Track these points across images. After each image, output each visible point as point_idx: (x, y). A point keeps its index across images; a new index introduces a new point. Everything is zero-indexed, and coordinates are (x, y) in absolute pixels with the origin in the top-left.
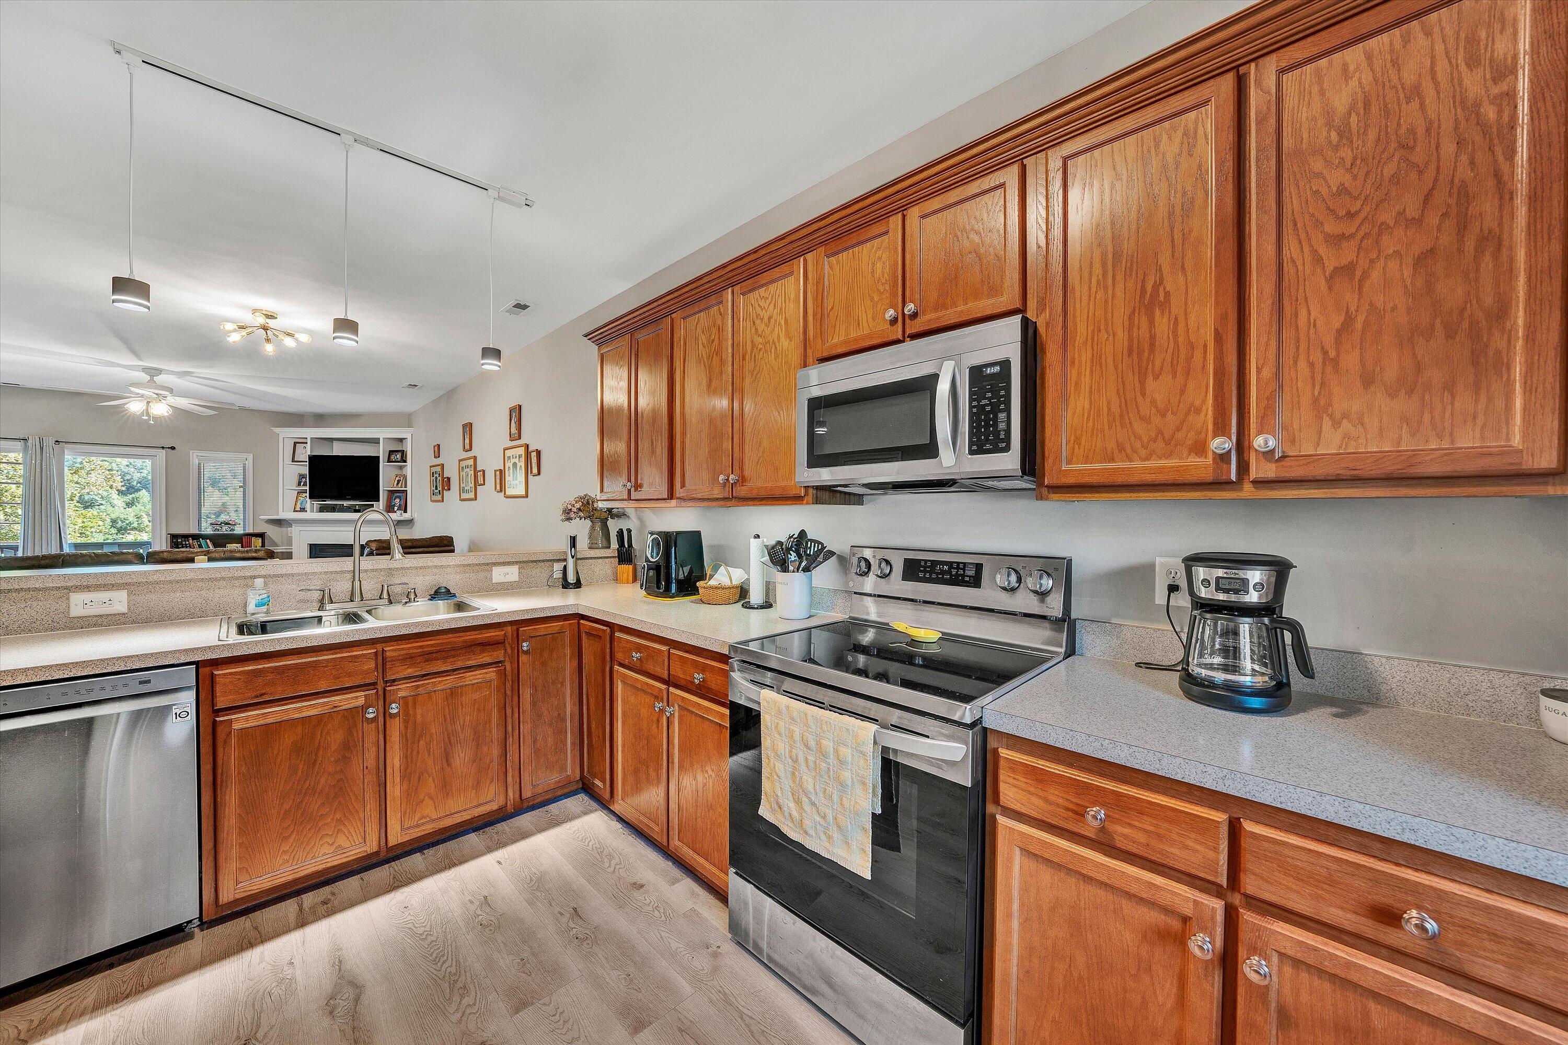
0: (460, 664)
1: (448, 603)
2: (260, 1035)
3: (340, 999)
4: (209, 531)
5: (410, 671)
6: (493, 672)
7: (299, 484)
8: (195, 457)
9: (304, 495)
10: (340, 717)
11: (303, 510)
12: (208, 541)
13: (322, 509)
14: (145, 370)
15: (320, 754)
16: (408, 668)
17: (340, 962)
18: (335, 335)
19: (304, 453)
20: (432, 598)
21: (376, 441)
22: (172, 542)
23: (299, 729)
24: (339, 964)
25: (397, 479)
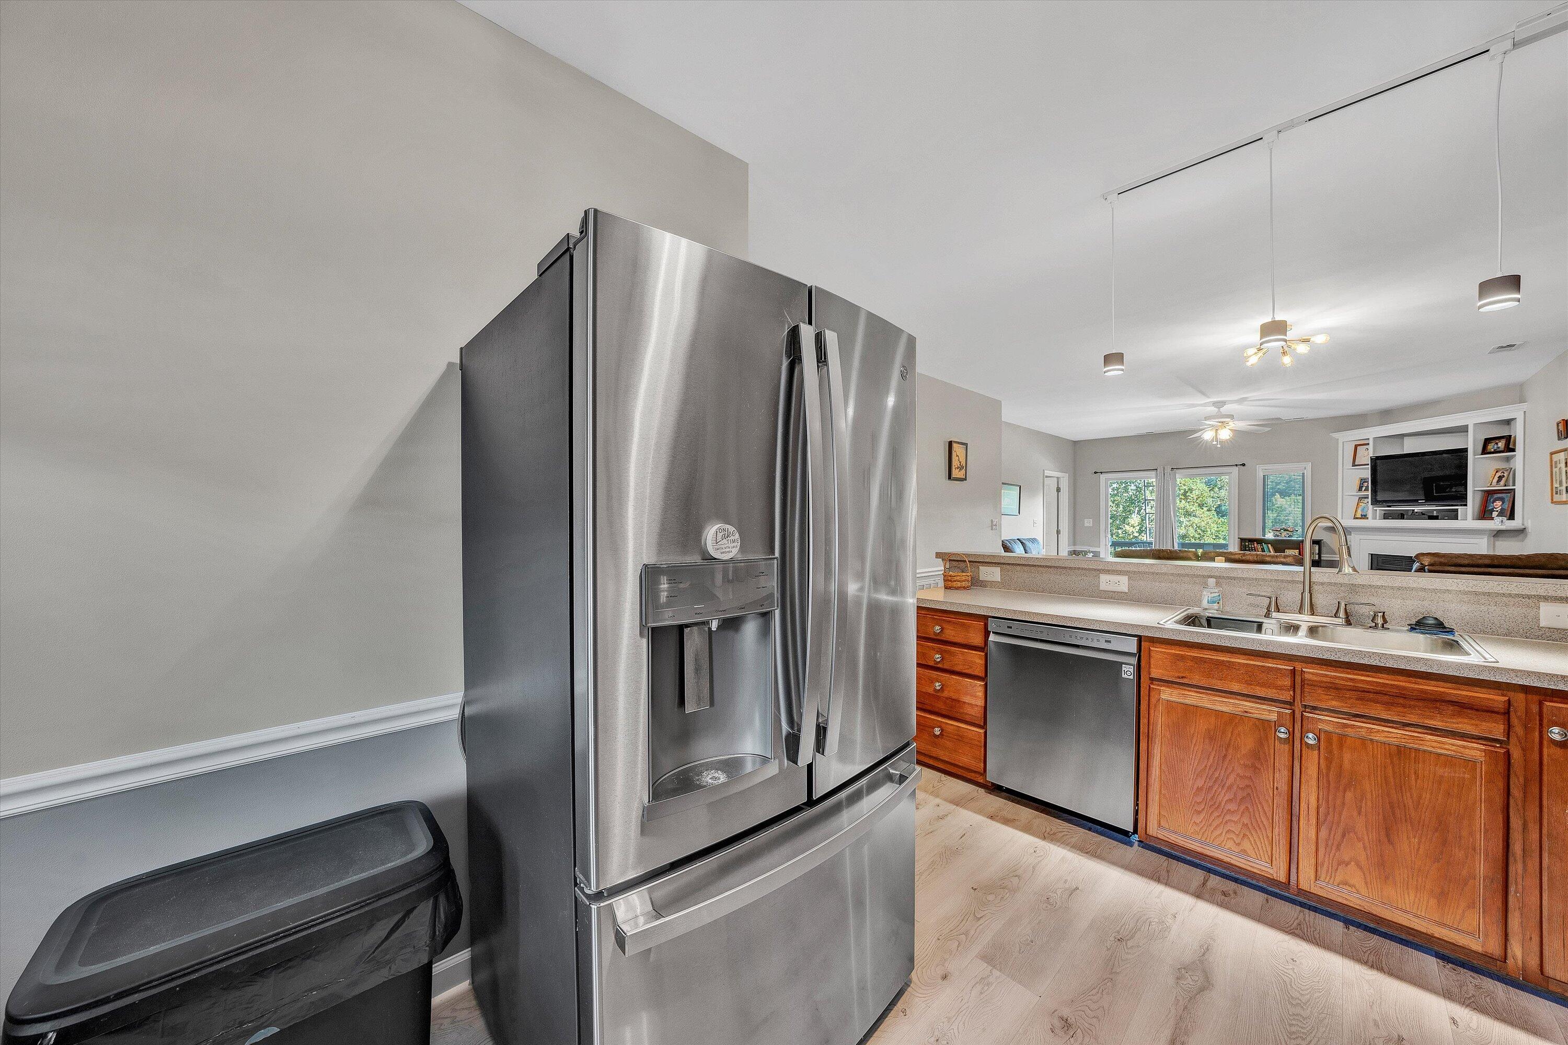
0: (1412, 718)
1: (1432, 640)
2: (1130, 944)
3: (1190, 975)
4: (1270, 536)
5: (1334, 704)
6: (1480, 750)
7: (1360, 489)
8: (1260, 470)
9: (1366, 500)
10: (1251, 723)
11: (1364, 517)
12: (1269, 545)
13: (1386, 516)
14: (1215, 404)
15: (1230, 751)
16: (1332, 699)
17: (1208, 949)
18: (1262, 340)
19: (1365, 456)
20: (1413, 628)
21: (1463, 429)
22: (1241, 545)
23: (1213, 720)
24: (1206, 950)
25: (1499, 474)
